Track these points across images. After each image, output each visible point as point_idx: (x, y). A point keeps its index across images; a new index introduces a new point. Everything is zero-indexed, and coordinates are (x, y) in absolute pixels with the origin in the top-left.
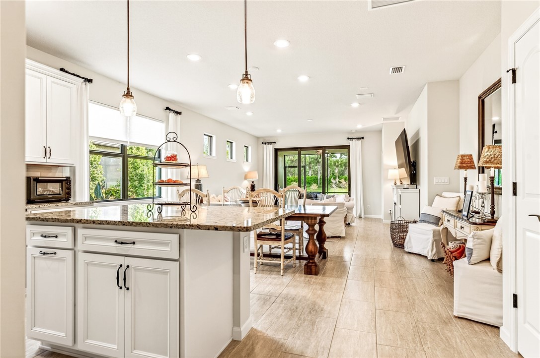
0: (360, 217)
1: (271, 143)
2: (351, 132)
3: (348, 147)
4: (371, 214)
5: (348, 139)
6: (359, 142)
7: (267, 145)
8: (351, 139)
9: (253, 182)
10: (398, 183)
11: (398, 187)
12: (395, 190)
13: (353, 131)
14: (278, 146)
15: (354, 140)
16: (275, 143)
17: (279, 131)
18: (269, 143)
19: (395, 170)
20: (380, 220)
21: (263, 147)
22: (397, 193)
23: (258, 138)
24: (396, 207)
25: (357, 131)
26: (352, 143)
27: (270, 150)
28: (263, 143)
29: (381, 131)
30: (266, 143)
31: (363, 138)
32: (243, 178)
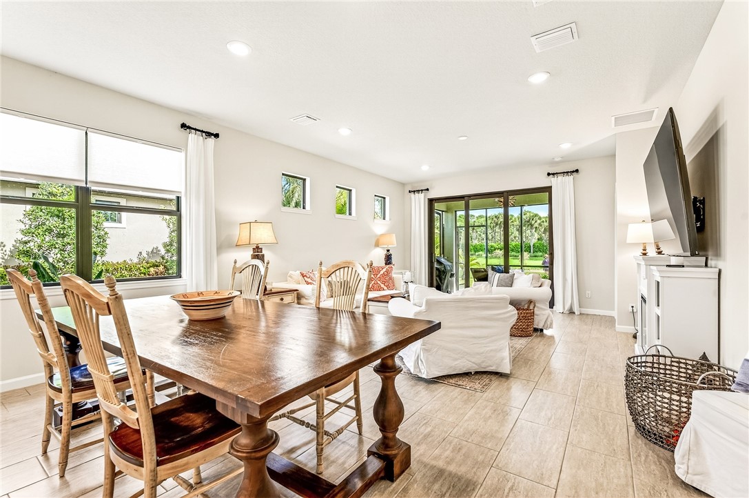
0: (571, 312)
1: (422, 190)
2: (553, 163)
3: (548, 189)
4: (594, 308)
5: (549, 174)
6: (570, 178)
7: (416, 194)
8: (553, 174)
9: (388, 250)
10: (652, 252)
11: (650, 262)
12: (643, 268)
13: (556, 160)
14: (432, 195)
15: (560, 178)
16: (428, 190)
17: (425, 168)
18: (419, 191)
19: (644, 224)
20: (611, 321)
21: (411, 198)
22: (649, 276)
23: (403, 185)
24: (647, 307)
25: (565, 160)
26: (555, 182)
27: (422, 201)
28: (410, 192)
29: (614, 156)
30: (414, 191)
31: (577, 171)
32: (374, 244)
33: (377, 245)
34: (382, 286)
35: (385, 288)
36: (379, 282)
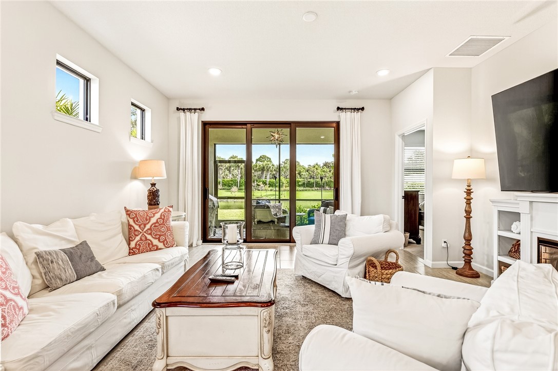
1: (195, 109)
3: (335, 125)
5: (338, 109)
6: (357, 115)
7: (188, 113)
8: (342, 109)
9: (153, 185)
13: (354, 92)
14: (209, 117)
15: (349, 113)
16: (203, 109)
18: (190, 109)
21: (179, 119)
23: (168, 99)
25: (351, 97)
26: (345, 119)
27: (194, 123)
28: (178, 109)
30: (184, 110)
31: (363, 109)
32: (130, 176)
33: (134, 177)
34: (155, 242)
35: (161, 245)
36: (149, 237)
